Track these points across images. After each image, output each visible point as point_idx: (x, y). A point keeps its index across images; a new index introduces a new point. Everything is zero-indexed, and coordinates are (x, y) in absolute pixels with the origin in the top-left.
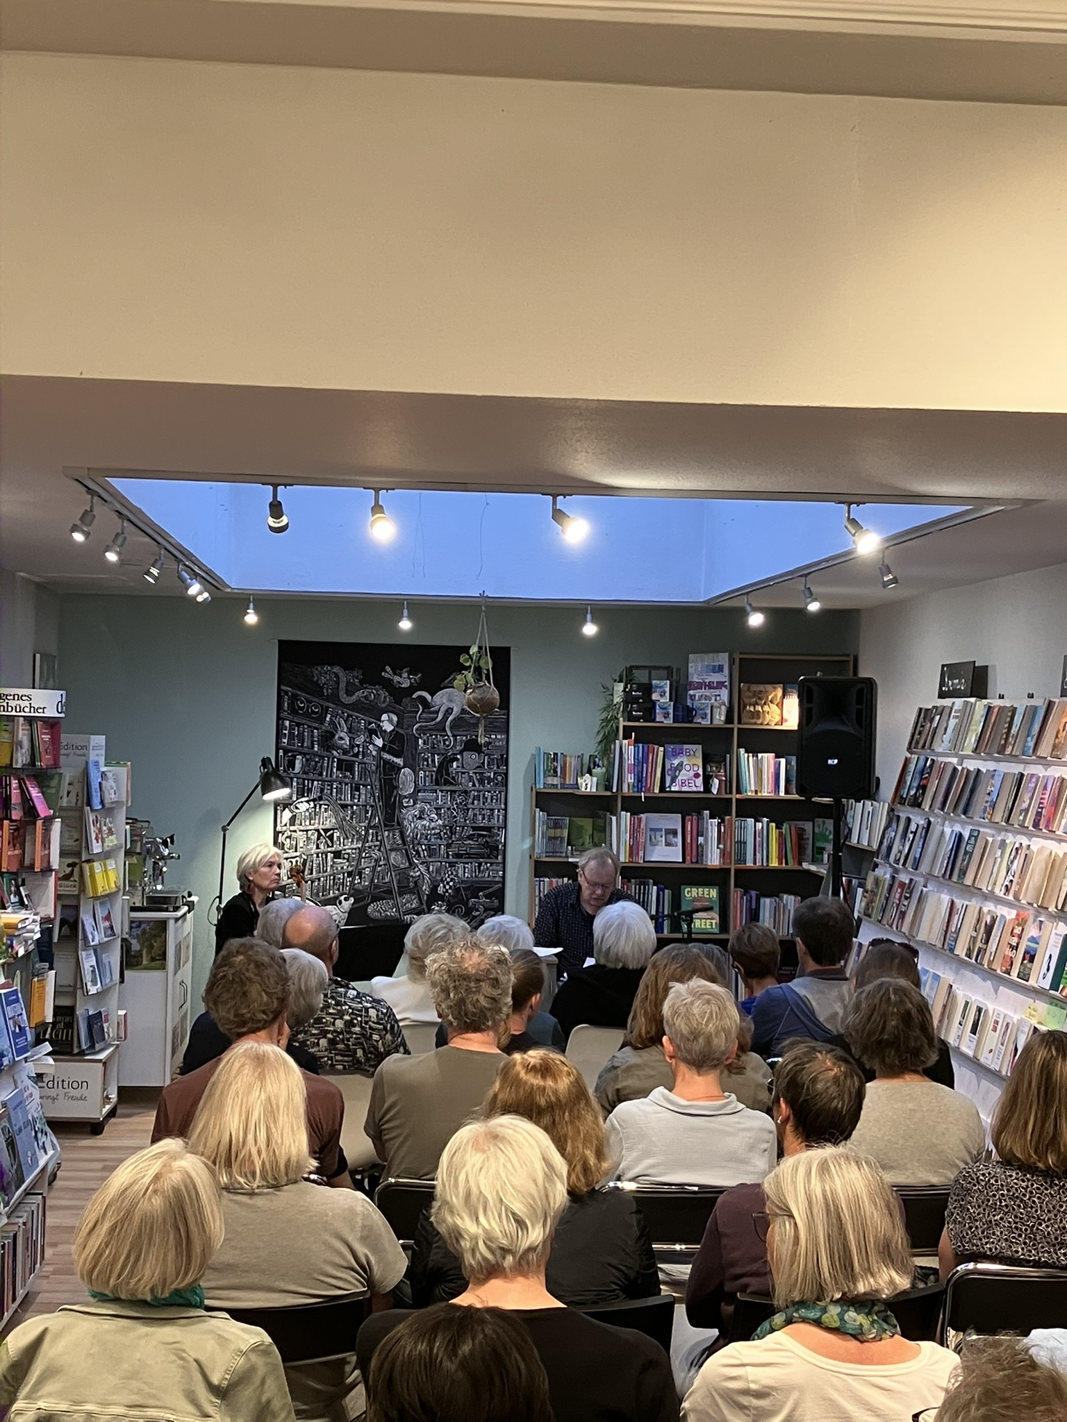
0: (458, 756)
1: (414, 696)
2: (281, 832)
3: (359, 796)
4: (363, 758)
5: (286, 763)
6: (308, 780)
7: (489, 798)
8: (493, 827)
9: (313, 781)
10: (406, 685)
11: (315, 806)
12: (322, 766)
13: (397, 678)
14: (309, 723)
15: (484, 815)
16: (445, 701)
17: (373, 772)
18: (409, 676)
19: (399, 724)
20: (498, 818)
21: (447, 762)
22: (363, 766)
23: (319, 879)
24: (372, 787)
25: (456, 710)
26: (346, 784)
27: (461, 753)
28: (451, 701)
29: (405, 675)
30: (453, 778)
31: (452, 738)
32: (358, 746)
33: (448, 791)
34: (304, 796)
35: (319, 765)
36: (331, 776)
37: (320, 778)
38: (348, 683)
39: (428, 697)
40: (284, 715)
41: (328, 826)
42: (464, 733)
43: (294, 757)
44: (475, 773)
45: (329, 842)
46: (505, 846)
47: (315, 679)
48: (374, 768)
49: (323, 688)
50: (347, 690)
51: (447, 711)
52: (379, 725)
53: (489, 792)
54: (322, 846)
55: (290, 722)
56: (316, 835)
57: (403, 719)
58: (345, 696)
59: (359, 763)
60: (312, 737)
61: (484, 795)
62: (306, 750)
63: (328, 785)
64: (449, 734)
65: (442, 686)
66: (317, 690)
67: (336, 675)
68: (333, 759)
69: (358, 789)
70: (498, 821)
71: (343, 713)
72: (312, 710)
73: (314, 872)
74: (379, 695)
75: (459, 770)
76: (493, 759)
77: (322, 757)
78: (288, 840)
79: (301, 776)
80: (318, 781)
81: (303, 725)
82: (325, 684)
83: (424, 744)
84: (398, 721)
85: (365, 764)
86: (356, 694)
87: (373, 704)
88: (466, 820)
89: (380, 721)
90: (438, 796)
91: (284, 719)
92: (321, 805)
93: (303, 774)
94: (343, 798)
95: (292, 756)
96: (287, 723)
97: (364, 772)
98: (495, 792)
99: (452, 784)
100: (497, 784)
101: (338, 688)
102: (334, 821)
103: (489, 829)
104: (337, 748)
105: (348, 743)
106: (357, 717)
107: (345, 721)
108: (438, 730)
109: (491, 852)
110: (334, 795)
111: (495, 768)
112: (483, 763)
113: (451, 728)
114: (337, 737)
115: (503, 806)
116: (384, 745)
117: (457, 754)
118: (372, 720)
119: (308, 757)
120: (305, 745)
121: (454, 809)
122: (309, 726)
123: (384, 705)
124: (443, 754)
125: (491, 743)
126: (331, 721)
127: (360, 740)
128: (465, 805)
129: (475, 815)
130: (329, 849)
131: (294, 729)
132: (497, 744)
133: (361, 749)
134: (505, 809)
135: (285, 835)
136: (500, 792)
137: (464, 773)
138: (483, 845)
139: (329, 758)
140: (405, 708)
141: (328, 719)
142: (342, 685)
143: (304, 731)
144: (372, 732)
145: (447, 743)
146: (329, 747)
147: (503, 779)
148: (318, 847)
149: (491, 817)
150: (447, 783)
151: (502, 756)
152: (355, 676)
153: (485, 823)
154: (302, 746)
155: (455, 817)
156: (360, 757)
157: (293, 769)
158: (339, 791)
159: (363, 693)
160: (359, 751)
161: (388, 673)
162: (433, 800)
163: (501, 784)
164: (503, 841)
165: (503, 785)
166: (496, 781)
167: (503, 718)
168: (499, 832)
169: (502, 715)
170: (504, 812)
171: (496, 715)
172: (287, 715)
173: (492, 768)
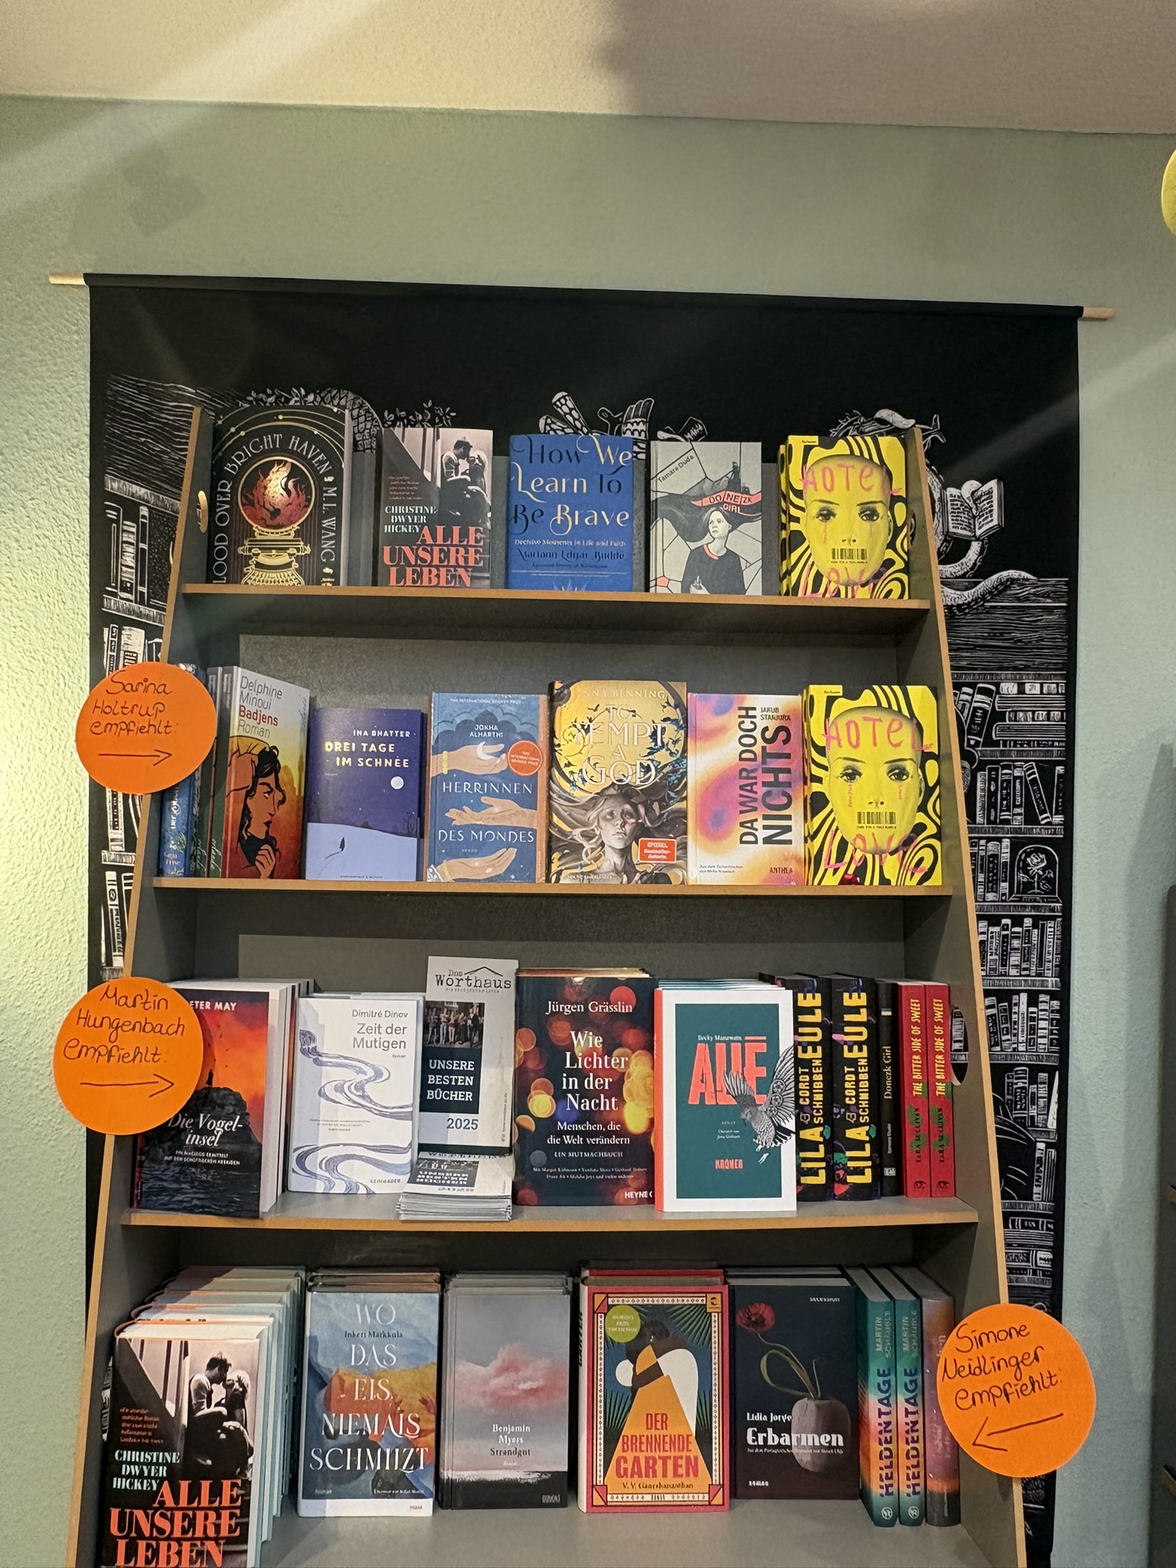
8: (1011, 1069)
18: (652, 436)
20: (1033, 1031)
29: (637, 429)
40: (120, 602)
55: (151, 633)
76: (1008, 784)
96: (135, 640)
98: (1018, 921)
111: (1018, 821)
115: (1052, 982)
125: (998, 716)
134: (1063, 994)
136: (1036, 920)
149: (1001, 1025)
161: (564, 420)
163: (1046, 887)
164: (1052, 1124)
165: (1052, 892)
166: (1022, 877)
167: (1049, 610)
168: (1033, 1088)
169: (1046, 595)
170: (1056, 1004)
171: (1019, 600)
172: (135, 606)
173: (1007, 822)
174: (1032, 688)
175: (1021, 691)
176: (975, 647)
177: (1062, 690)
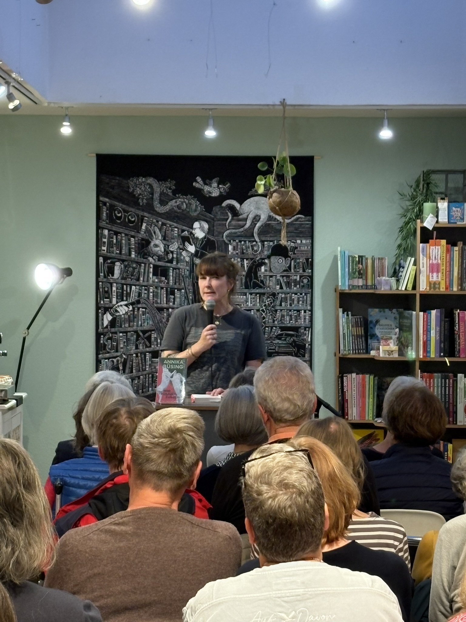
0: (266, 261)
1: (224, 204)
2: (102, 334)
3: (174, 299)
4: (177, 263)
5: (106, 269)
6: (127, 285)
7: (296, 299)
8: (300, 327)
9: (131, 286)
10: (215, 193)
11: (134, 308)
12: (139, 272)
13: (206, 188)
14: (127, 232)
15: (291, 316)
16: (252, 208)
17: (187, 277)
18: (218, 186)
19: (210, 231)
20: (305, 319)
21: (255, 266)
22: (178, 271)
23: (139, 377)
24: (186, 292)
25: (264, 217)
26: (162, 288)
27: (269, 257)
28: (258, 208)
29: (215, 185)
30: (262, 282)
31: (260, 244)
32: (172, 252)
33: (257, 294)
34: (123, 300)
35: (136, 271)
36: (148, 281)
37: (138, 283)
38: (162, 194)
39: (237, 205)
40: (103, 224)
41: (146, 327)
42: (271, 239)
43: (113, 263)
44: (283, 276)
45: (147, 343)
46: (311, 344)
47: (131, 190)
48: (187, 273)
49: (138, 199)
50: (160, 199)
51: (254, 218)
52: (191, 233)
53: (296, 294)
54: (141, 347)
55: (109, 230)
56: (135, 336)
57: (214, 226)
58: (159, 205)
59: (174, 269)
60: (130, 244)
61: (291, 297)
62: (124, 257)
63: (146, 290)
64: (257, 239)
65: (249, 194)
66: (133, 200)
67: (151, 186)
68: (149, 264)
69: (173, 293)
70: (305, 321)
71: (158, 222)
72: (128, 218)
73: (134, 371)
74: (190, 204)
75: (268, 273)
76: (298, 263)
77: (139, 264)
78: (109, 341)
79: (120, 281)
80: (135, 285)
81: (121, 233)
82: (140, 194)
83: (234, 249)
84: (209, 229)
85: (179, 269)
86: (170, 204)
87: (185, 212)
88: (274, 321)
89: (192, 228)
90: (247, 299)
91: (103, 228)
92: (139, 309)
93: (122, 279)
94: (159, 301)
95: (111, 263)
96: (106, 232)
97: (178, 278)
98: (301, 294)
99: (261, 287)
100: (303, 286)
101: (152, 198)
102: (151, 323)
103: (296, 329)
104: (152, 255)
105: (163, 250)
106: (170, 226)
107: (160, 230)
108: (246, 236)
109: (298, 351)
110: (151, 298)
111: (301, 271)
112: (290, 267)
113: (259, 234)
114: (152, 244)
115: (309, 308)
116: (197, 252)
117: (264, 259)
118: (184, 228)
119: (126, 263)
120: (123, 252)
121: (263, 311)
122: (126, 235)
123: (195, 214)
124: (252, 259)
125: (296, 248)
126: (147, 231)
127: (174, 247)
128: (273, 307)
129: (283, 316)
130: (148, 349)
131: (112, 238)
132: (302, 248)
133: (175, 256)
134: (311, 310)
135: (106, 337)
136: (305, 294)
137: (271, 276)
138: (291, 344)
139: (145, 264)
140: (215, 216)
141: (144, 227)
142: (156, 196)
143: (121, 240)
144: (185, 240)
145: (255, 248)
146: (145, 254)
147: (308, 281)
148: (137, 348)
149: (298, 317)
150: (256, 286)
151: (307, 260)
152: (168, 187)
153: (293, 323)
154: (120, 253)
155: (264, 318)
156: (175, 263)
157: (113, 275)
158: (155, 295)
159: (176, 202)
160: (173, 258)
161: (199, 183)
162: (242, 302)
163: (307, 286)
164: (309, 340)
165: (309, 287)
166: (302, 284)
167: (308, 224)
168: (305, 332)
169: (307, 221)
170: (310, 313)
171: (301, 222)
172: (106, 225)
173: (298, 272)
174: (304, 242)
175: (301, 242)
176: (291, 232)
177: (310, 242)
